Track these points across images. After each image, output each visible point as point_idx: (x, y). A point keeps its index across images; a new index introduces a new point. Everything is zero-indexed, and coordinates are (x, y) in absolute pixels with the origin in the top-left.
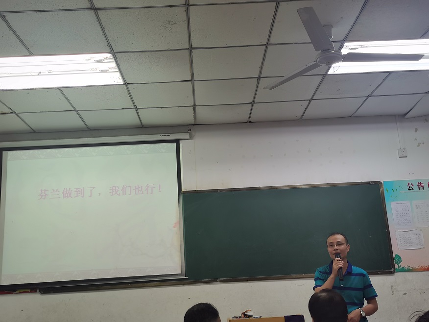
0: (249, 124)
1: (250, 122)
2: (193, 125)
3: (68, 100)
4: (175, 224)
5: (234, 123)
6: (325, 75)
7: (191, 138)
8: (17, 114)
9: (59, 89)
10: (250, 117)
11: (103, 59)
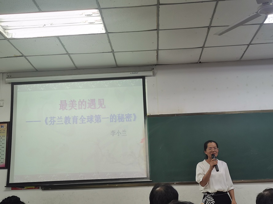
0: (199, 64)
1: (200, 62)
2: (156, 65)
3: (63, 46)
4: (142, 140)
5: (188, 64)
6: (262, 24)
7: (154, 75)
8: (25, 57)
9: (58, 37)
10: (200, 58)
11: (92, 14)
